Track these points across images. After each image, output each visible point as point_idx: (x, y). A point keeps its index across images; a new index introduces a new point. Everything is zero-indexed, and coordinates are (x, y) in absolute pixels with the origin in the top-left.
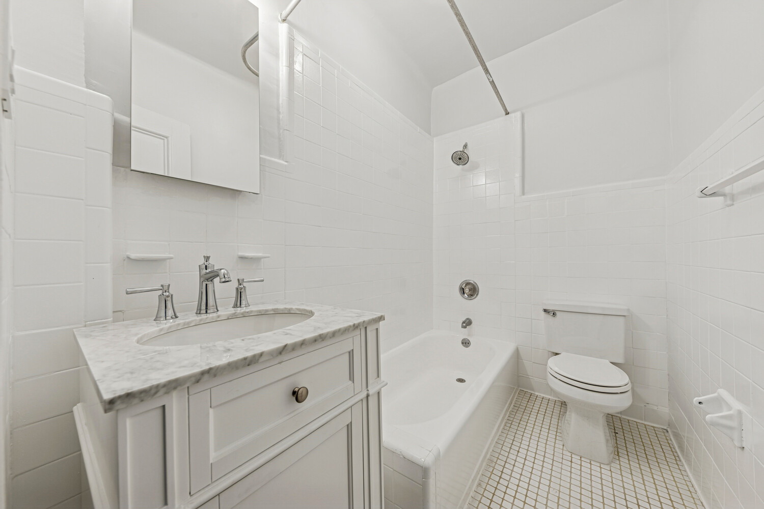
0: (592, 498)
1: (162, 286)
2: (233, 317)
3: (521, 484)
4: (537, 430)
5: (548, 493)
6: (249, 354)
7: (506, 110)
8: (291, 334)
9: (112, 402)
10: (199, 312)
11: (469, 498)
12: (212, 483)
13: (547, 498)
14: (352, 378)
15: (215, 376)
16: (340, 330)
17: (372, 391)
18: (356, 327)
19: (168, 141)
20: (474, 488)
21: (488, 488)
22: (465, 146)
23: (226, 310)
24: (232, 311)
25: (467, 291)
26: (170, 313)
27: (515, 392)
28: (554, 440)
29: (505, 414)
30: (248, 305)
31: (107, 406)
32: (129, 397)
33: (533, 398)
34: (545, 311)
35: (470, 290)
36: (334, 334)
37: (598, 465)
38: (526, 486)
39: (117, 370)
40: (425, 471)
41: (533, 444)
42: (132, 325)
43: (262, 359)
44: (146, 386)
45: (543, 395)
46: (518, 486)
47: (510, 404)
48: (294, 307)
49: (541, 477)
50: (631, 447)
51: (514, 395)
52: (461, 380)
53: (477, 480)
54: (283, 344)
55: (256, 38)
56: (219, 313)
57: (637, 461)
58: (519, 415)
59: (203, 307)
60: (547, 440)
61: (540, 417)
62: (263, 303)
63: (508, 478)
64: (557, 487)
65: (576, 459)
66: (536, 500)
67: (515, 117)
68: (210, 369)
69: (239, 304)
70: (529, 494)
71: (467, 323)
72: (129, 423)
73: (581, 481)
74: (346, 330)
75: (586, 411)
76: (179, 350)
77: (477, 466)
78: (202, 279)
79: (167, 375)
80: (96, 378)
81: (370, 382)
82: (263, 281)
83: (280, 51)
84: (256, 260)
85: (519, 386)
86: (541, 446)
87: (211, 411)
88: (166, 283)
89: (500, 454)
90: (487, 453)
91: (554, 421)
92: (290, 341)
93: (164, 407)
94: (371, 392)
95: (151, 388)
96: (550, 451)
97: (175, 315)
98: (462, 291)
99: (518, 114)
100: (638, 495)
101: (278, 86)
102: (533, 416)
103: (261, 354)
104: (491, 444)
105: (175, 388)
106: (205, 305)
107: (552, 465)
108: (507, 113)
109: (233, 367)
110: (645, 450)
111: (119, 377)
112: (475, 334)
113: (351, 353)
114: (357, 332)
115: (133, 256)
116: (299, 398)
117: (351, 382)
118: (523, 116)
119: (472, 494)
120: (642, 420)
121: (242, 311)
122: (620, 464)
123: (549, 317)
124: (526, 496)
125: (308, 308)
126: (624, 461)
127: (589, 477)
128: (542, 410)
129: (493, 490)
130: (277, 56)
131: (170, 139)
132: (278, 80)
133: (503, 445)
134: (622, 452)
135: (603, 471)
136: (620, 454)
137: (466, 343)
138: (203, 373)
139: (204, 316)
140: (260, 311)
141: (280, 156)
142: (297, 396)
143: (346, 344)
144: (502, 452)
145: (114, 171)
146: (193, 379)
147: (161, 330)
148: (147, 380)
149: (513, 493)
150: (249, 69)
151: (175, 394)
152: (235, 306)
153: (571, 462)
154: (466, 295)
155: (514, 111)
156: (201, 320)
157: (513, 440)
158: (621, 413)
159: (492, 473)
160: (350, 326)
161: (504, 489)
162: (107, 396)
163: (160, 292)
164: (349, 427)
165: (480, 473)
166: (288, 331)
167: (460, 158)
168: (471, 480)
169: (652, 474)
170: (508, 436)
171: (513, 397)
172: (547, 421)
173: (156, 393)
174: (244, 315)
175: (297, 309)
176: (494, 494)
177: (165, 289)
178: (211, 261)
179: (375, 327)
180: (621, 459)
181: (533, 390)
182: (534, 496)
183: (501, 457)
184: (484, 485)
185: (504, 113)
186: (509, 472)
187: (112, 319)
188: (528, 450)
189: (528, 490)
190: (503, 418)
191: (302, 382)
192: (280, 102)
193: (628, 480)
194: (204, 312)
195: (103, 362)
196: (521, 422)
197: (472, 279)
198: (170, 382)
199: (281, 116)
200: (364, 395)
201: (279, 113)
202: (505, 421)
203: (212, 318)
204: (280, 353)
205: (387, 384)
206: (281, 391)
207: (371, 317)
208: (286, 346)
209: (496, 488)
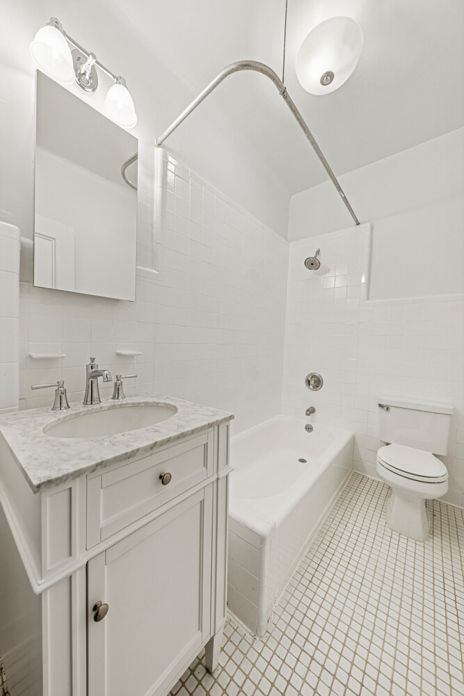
0: (404, 569)
1: (58, 383)
2: (113, 407)
3: (346, 553)
4: (364, 508)
5: (368, 562)
6: (129, 450)
7: (356, 221)
8: (160, 432)
9: (39, 486)
10: (85, 403)
11: (300, 562)
12: (101, 542)
13: (366, 566)
14: (205, 464)
15: (105, 466)
16: (197, 429)
17: (222, 475)
18: (210, 425)
19: (55, 243)
20: (305, 553)
21: (317, 554)
22: (318, 252)
23: (107, 402)
24: (111, 402)
25: (312, 382)
26: (64, 404)
27: (350, 474)
28: (378, 518)
29: (338, 493)
30: (124, 397)
31: (36, 489)
32: (50, 483)
33: (365, 480)
34: (380, 405)
35: (315, 382)
36: (193, 432)
37: (414, 541)
38: (349, 555)
39: (36, 459)
40: (262, 539)
41: (360, 520)
42: (37, 413)
43: (138, 454)
44: (60, 475)
45: (374, 478)
46: (343, 554)
47: (345, 483)
48: (161, 401)
49: (363, 548)
50: (445, 528)
51: (348, 476)
52: (302, 461)
53: (309, 547)
54: (154, 442)
55: (135, 158)
56: (102, 404)
57: (448, 540)
58: (350, 495)
59: (89, 399)
60: (372, 518)
61: (369, 497)
62: (136, 395)
63: (334, 547)
64: (376, 558)
65: (395, 535)
66: (356, 567)
67: (365, 227)
68: (102, 462)
69: (117, 396)
70: (351, 562)
71: (311, 411)
72: (48, 499)
73: (397, 554)
74: (202, 428)
75: (407, 496)
76: (77, 443)
77: (310, 536)
78: (89, 376)
79: (73, 465)
80: (24, 466)
81: (220, 467)
82: (136, 377)
83: (155, 173)
84: (130, 357)
85: (353, 469)
86: (367, 522)
87: (102, 491)
88: (60, 379)
89: (330, 527)
90: (319, 525)
91: (381, 502)
92: (159, 438)
93: (71, 488)
94: (220, 477)
95: (63, 476)
96: (373, 527)
97: (68, 405)
98: (308, 382)
99: (368, 225)
100: (445, 569)
101: (153, 204)
102: (363, 496)
103: (138, 450)
104: (323, 518)
105: (79, 476)
106: (90, 398)
107: (374, 539)
108: (358, 224)
109: (117, 460)
110: (457, 532)
111: (39, 466)
112: (316, 421)
113: (206, 446)
114: (212, 429)
115: (35, 355)
116: (164, 482)
117: (204, 468)
118: (372, 227)
119: (303, 558)
120: (459, 505)
121: (120, 403)
122: (433, 543)
123: (383, 411)
124: (349, 563)
125: (173, 403)
126: (437, 539)
127: (404, 551)
128: (372, 491)
129: (321, 556)
130: (152, 177)
131: (57, 240)
132: (153, 199)
133: (334, 519)
134: (437, 532)
135: (417, 547)
136: (435, 534)
137: (309, 428)
138: (97, 465)
139: (89, 407)
140: (134, 404)
141: (153, 267)
142: (163, 479)
143: (201, 439)
144: (332, 526)
145: (21, 286)
146: (91, 470)
147: (59, 420)
148: (60, 470)
149: (338, 560)
150: (128, 183)
151: (78, 479)
152: (114, 398)
153: (391, 537)
154: (311, 386)
155: (365, 222)
156: (88, 411)
157: (343, 516)
158: (441, 498)
159: (322, 542)
160: (206, 425)
161: (330, 556)
162: (36, 482)
163: (57, 387)
164: (202, 502)
165: (312, 542)
166: (157, 429)
167: (312, 264)
168: (302, 548)
169: (460, 552)
170: (339, 512)
171: (347, 478)
172: (375, 500)
173: (67, 479)
174: (121, 406)
175: (164, 403)
176: (321, 560)
177: (60, 385)
178: (96, 362)
179: (226, 424)
180: (435, 538)
181: (366, 473)
182: (355, 564)
183: (330, 529)
184: (314, 552)
185: (355, 224)
186: (336, 543)
187: (18, 406)
188: (354, 525)
189: (350, 558)
190: (337, 496)
191: (167, 469)
192: (154, 218)
193: (438, 556)
194: (90, 403)
195: (24, 451)
196: (352, 501)
197: (318, 372)
198: (75, 472)
199: (154, 231)
200: (215, 478)
201: (153, 228)
202: (337, 499)
203: (97, 409)
204: (152, 449)
205: (233, 470)
206: (152, 476)
207: (223, 417)
208: (156, 443)
209: (324, 555)
